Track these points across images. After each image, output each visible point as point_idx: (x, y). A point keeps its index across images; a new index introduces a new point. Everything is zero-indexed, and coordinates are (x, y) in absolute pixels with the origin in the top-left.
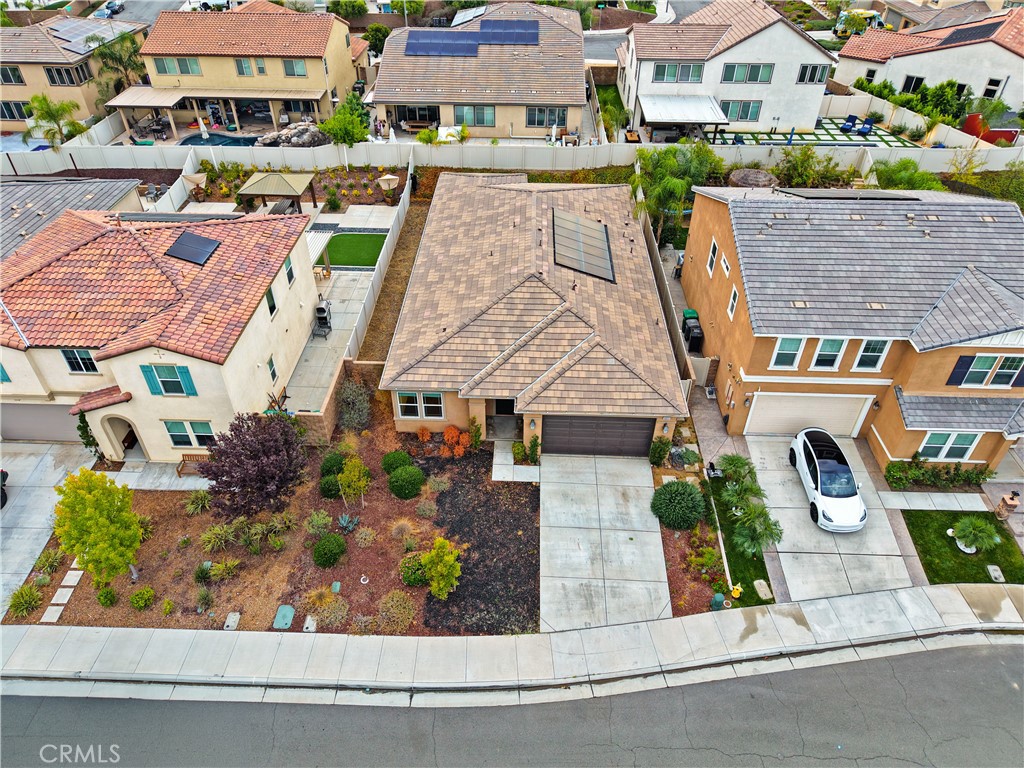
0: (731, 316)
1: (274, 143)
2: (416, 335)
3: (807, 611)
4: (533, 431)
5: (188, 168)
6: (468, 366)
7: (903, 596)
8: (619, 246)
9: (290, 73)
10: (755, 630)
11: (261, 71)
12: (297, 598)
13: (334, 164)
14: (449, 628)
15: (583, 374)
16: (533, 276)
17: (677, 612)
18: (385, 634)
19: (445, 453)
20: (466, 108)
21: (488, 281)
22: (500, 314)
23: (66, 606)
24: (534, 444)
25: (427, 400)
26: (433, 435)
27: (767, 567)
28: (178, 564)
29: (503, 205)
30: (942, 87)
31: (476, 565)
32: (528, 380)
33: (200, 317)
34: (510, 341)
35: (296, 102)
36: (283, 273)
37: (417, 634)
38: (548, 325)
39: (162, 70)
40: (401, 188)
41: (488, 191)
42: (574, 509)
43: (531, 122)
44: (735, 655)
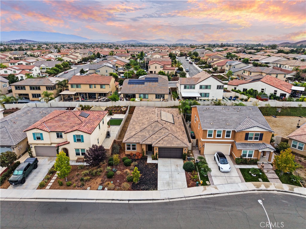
0: (199, 128)
1: (97, 101)
2: (131, 133)
3: (218, 187)
4: (156, 151)
5: (77, 106)
6: (142, 138)
7: (239, 184)
8: (176, 118)
9: (101, 87)
10: (206, 190)
11: (95, 87)
12: (103, 184)
13: (111, 106)
14: (137, 189)
15: (167, 139)
16: (156, 121)
17: (188, 187)
18: (123, 190)
19: (137, 158)
20: (142, 95)
21: (146, 123)
22: (149, 128)
23: (51, 186)
24: (156, 154)
25: (133, 146)
26: (133, 155)
27: (209, 179)
28: (76, 178)
29: (150, 111)
30: (250, 90)
31: (143, 178)
32: (155, 140)
33: (86, 126)
34: (151, 133)
35: (102, 93)
36: (102, 121)
37: (130, 190)
38: (159, 130)
39: (72, 87)
40: (127, 110)
41: (146, 109)
42: (166, 168)
43: (156, 98)
44: (201, 194)
